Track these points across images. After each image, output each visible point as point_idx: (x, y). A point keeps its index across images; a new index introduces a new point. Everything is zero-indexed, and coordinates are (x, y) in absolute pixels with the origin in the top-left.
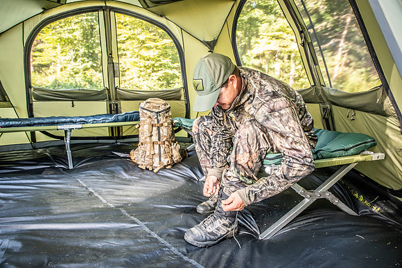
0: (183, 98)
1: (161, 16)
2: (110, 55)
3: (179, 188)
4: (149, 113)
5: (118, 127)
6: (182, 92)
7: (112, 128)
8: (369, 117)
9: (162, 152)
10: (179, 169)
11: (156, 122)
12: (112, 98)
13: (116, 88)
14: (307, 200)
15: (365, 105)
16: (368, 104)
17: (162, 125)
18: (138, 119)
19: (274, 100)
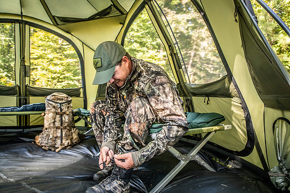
0: (82, 95)
1: (68, 33)
2: (23, 59)
3: (77, 162)
4: (53, 104)
5: (26, 118)
6: (81, 90)
7: (21, 119)
8: (219, 100)
9: (63, 135)
10: (78, 148)
11: (60, 111)
15: (217, 91)
16: (219, 89)
17: (64, 113)
18: (44, 109)
19: (159, 77)
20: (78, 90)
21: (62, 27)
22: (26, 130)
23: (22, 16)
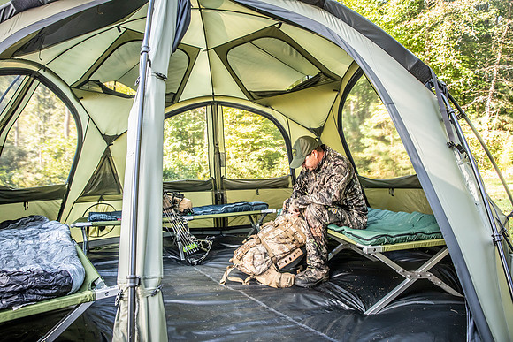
1: (267, 106)
2: (216, 145)
5: (224, 218)
6: (290, 179)
7: (217, 219)
12: (218, 187)
13: (222, 178)
14: (408, 280)
20: (286, 179)
21: (260, 101)
22: (225, 233)
23: (213, 96)
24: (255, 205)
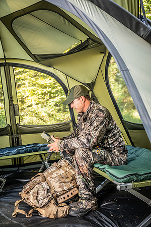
0: (72, 129)
5: (20, 158)
6: (71, 124)
7: (15, 159)
12: (14, 132)
13: (17, 125)
20: (68, 124)
21: (43, 62)
22: (21, 169)
24: (42, 146)
